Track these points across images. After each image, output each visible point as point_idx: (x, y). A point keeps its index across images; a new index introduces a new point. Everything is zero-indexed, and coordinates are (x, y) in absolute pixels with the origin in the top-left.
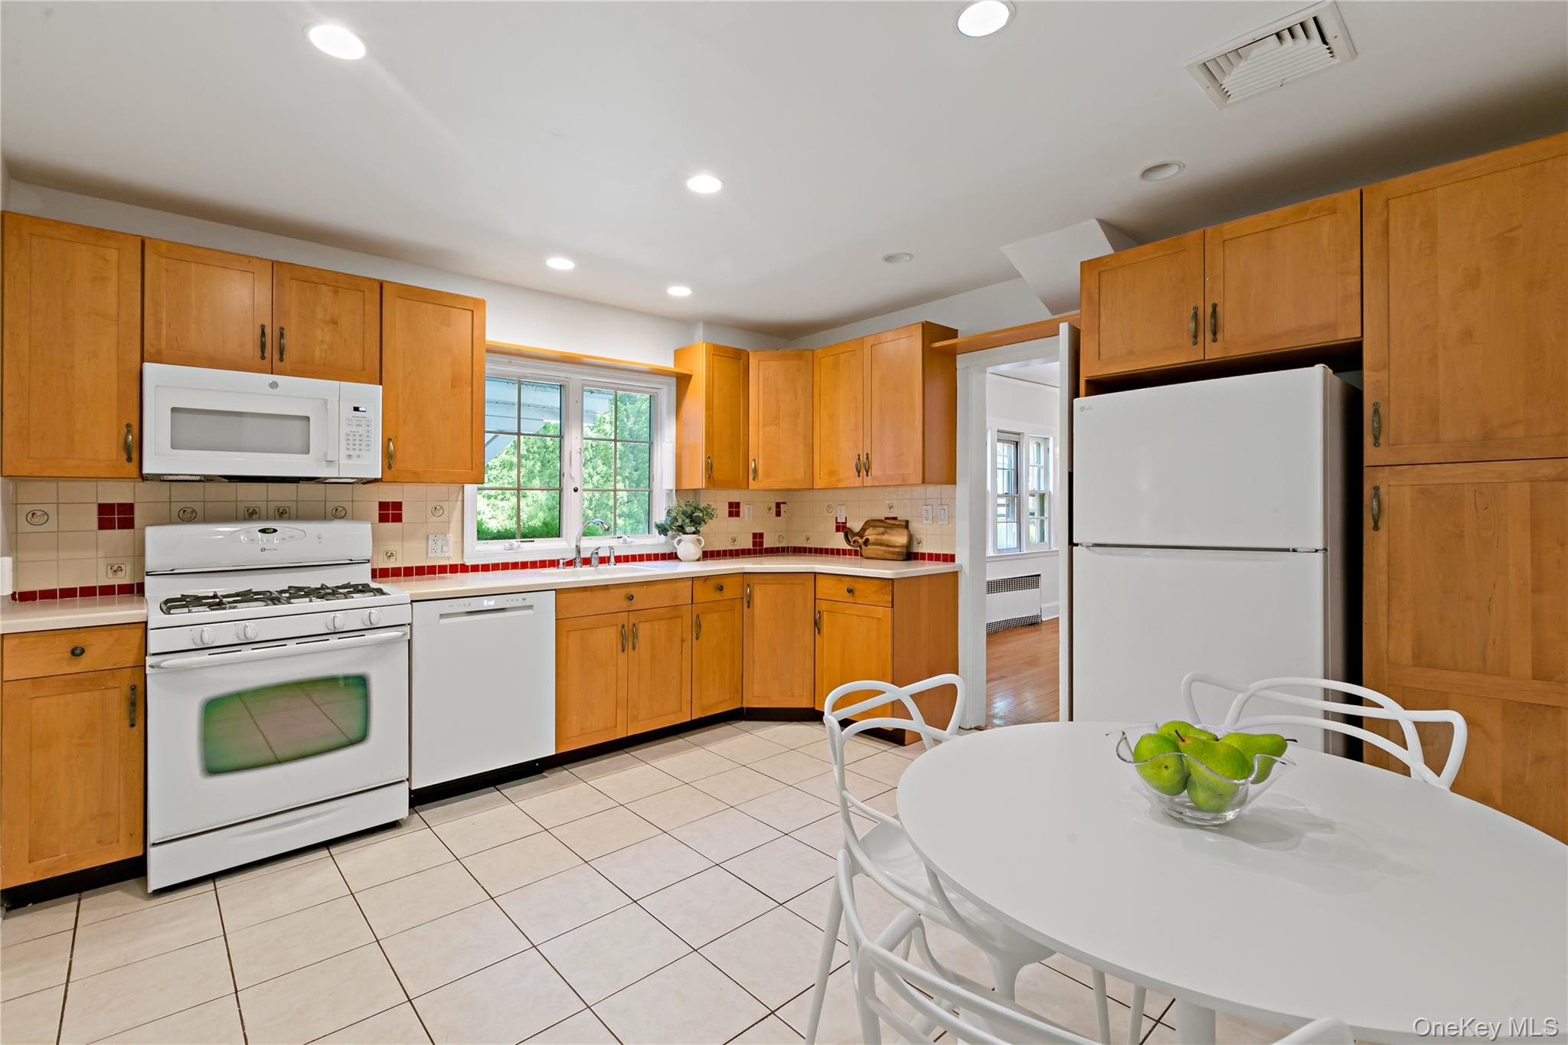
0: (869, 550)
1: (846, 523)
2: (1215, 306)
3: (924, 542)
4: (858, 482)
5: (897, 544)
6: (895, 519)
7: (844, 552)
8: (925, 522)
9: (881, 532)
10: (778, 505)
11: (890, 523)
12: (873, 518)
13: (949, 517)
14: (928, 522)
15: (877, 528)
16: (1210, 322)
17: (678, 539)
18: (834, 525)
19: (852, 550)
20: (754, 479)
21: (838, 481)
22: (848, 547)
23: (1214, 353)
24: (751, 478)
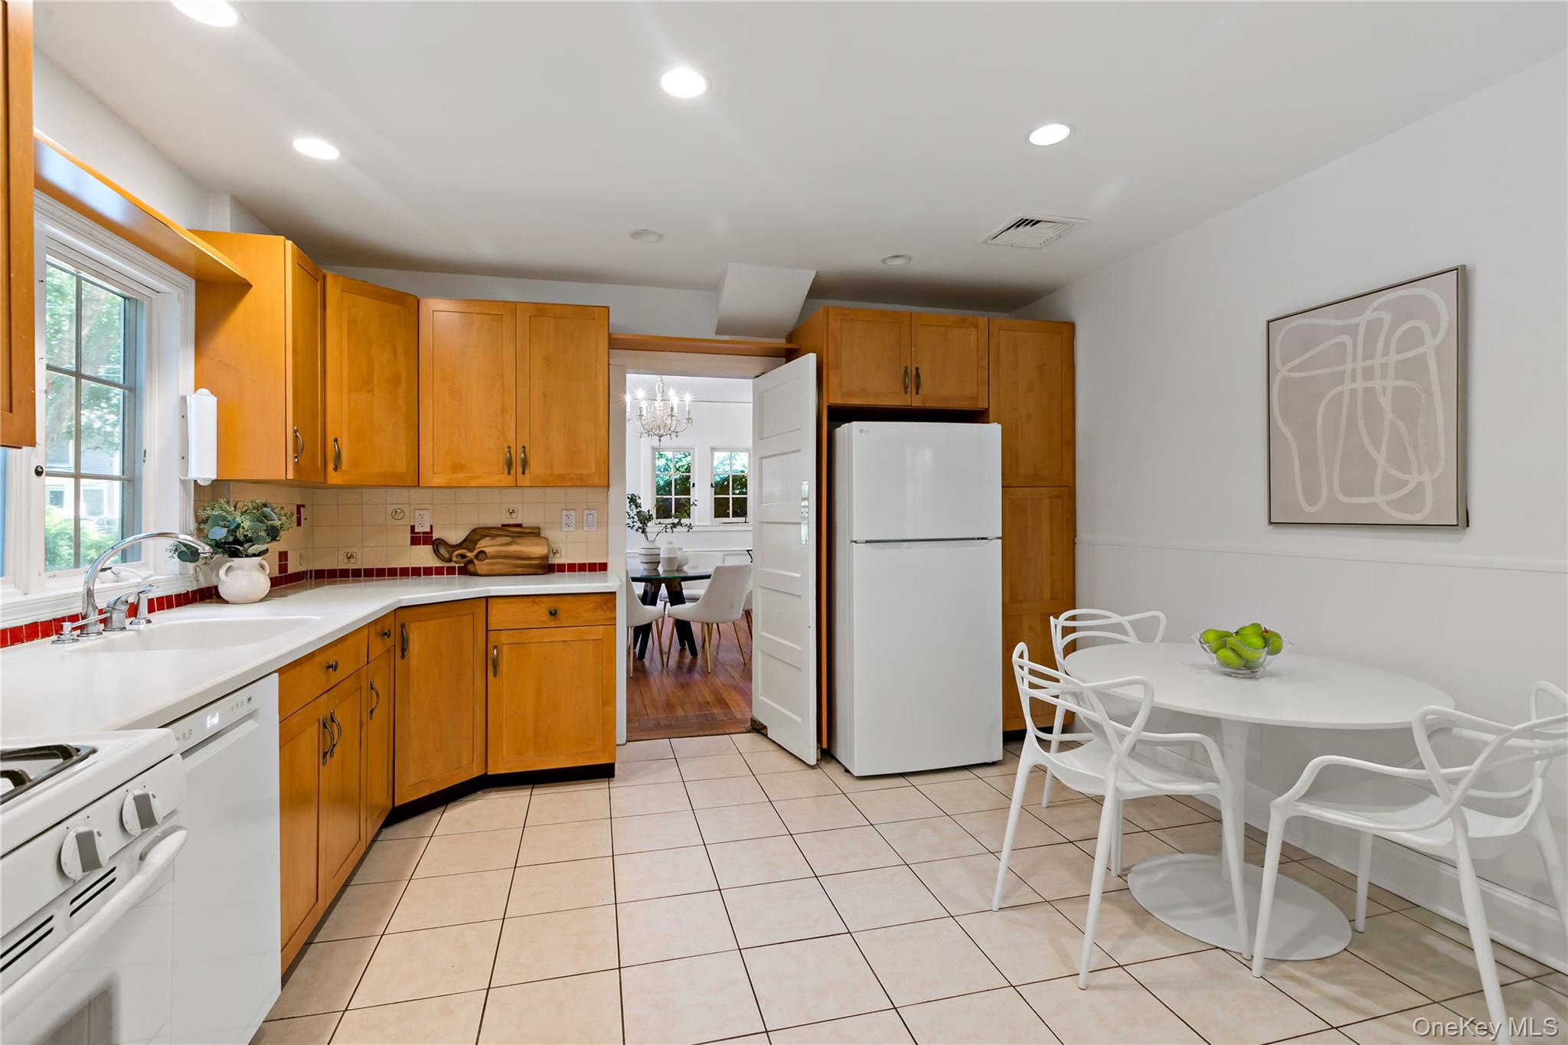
0: (480, 566)
1: (431, 532)
2: (917, 369)
3: (563, 552)
4: (508, 480)
5: (533, 556)
6: (520, 526)
7: (428, 571)
8: (565, 529)
9: (508, 542)
10: (299, 507)
11: (516, 531)
12: (482, 526)
13: (597, 522)
14: (570, 529)
15: (498, 538)
16: (913, 380)
17: (228, 565)
18: (409, 536)
19: (443, 567)
20: (335, 469)
21: (471, 478)
22: (438, 564)
23: (916, 402)
24: (331, 466)
